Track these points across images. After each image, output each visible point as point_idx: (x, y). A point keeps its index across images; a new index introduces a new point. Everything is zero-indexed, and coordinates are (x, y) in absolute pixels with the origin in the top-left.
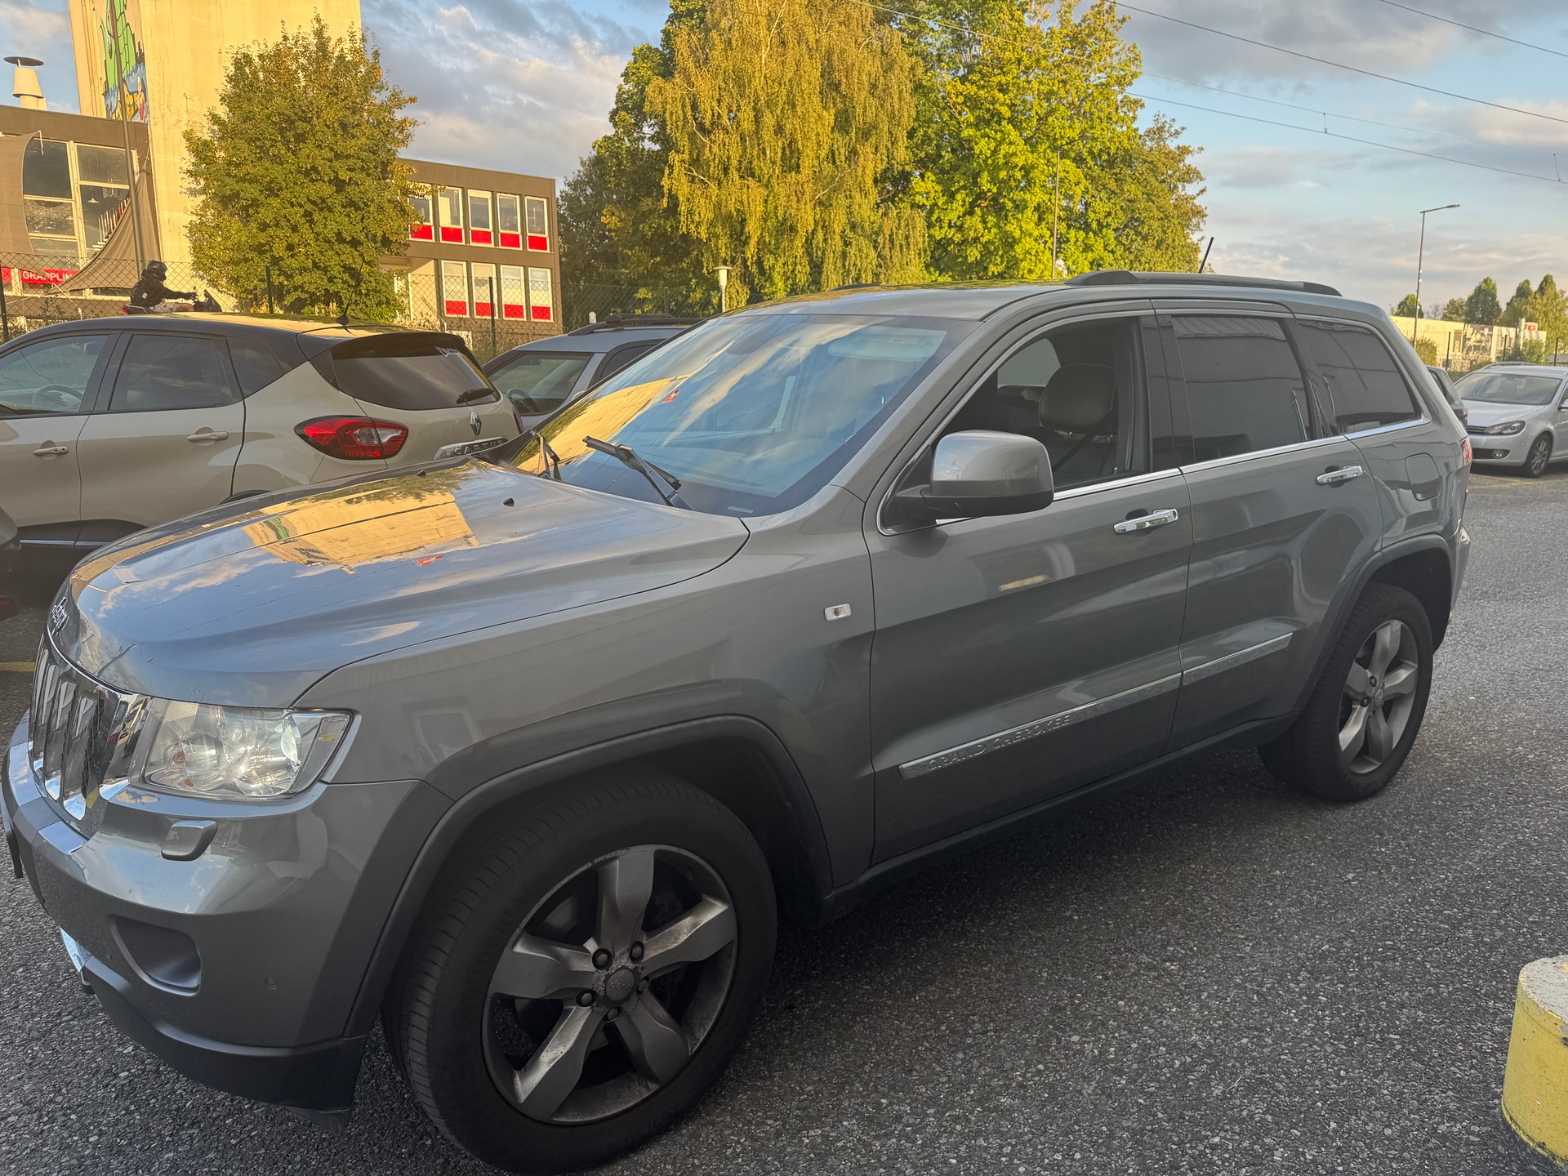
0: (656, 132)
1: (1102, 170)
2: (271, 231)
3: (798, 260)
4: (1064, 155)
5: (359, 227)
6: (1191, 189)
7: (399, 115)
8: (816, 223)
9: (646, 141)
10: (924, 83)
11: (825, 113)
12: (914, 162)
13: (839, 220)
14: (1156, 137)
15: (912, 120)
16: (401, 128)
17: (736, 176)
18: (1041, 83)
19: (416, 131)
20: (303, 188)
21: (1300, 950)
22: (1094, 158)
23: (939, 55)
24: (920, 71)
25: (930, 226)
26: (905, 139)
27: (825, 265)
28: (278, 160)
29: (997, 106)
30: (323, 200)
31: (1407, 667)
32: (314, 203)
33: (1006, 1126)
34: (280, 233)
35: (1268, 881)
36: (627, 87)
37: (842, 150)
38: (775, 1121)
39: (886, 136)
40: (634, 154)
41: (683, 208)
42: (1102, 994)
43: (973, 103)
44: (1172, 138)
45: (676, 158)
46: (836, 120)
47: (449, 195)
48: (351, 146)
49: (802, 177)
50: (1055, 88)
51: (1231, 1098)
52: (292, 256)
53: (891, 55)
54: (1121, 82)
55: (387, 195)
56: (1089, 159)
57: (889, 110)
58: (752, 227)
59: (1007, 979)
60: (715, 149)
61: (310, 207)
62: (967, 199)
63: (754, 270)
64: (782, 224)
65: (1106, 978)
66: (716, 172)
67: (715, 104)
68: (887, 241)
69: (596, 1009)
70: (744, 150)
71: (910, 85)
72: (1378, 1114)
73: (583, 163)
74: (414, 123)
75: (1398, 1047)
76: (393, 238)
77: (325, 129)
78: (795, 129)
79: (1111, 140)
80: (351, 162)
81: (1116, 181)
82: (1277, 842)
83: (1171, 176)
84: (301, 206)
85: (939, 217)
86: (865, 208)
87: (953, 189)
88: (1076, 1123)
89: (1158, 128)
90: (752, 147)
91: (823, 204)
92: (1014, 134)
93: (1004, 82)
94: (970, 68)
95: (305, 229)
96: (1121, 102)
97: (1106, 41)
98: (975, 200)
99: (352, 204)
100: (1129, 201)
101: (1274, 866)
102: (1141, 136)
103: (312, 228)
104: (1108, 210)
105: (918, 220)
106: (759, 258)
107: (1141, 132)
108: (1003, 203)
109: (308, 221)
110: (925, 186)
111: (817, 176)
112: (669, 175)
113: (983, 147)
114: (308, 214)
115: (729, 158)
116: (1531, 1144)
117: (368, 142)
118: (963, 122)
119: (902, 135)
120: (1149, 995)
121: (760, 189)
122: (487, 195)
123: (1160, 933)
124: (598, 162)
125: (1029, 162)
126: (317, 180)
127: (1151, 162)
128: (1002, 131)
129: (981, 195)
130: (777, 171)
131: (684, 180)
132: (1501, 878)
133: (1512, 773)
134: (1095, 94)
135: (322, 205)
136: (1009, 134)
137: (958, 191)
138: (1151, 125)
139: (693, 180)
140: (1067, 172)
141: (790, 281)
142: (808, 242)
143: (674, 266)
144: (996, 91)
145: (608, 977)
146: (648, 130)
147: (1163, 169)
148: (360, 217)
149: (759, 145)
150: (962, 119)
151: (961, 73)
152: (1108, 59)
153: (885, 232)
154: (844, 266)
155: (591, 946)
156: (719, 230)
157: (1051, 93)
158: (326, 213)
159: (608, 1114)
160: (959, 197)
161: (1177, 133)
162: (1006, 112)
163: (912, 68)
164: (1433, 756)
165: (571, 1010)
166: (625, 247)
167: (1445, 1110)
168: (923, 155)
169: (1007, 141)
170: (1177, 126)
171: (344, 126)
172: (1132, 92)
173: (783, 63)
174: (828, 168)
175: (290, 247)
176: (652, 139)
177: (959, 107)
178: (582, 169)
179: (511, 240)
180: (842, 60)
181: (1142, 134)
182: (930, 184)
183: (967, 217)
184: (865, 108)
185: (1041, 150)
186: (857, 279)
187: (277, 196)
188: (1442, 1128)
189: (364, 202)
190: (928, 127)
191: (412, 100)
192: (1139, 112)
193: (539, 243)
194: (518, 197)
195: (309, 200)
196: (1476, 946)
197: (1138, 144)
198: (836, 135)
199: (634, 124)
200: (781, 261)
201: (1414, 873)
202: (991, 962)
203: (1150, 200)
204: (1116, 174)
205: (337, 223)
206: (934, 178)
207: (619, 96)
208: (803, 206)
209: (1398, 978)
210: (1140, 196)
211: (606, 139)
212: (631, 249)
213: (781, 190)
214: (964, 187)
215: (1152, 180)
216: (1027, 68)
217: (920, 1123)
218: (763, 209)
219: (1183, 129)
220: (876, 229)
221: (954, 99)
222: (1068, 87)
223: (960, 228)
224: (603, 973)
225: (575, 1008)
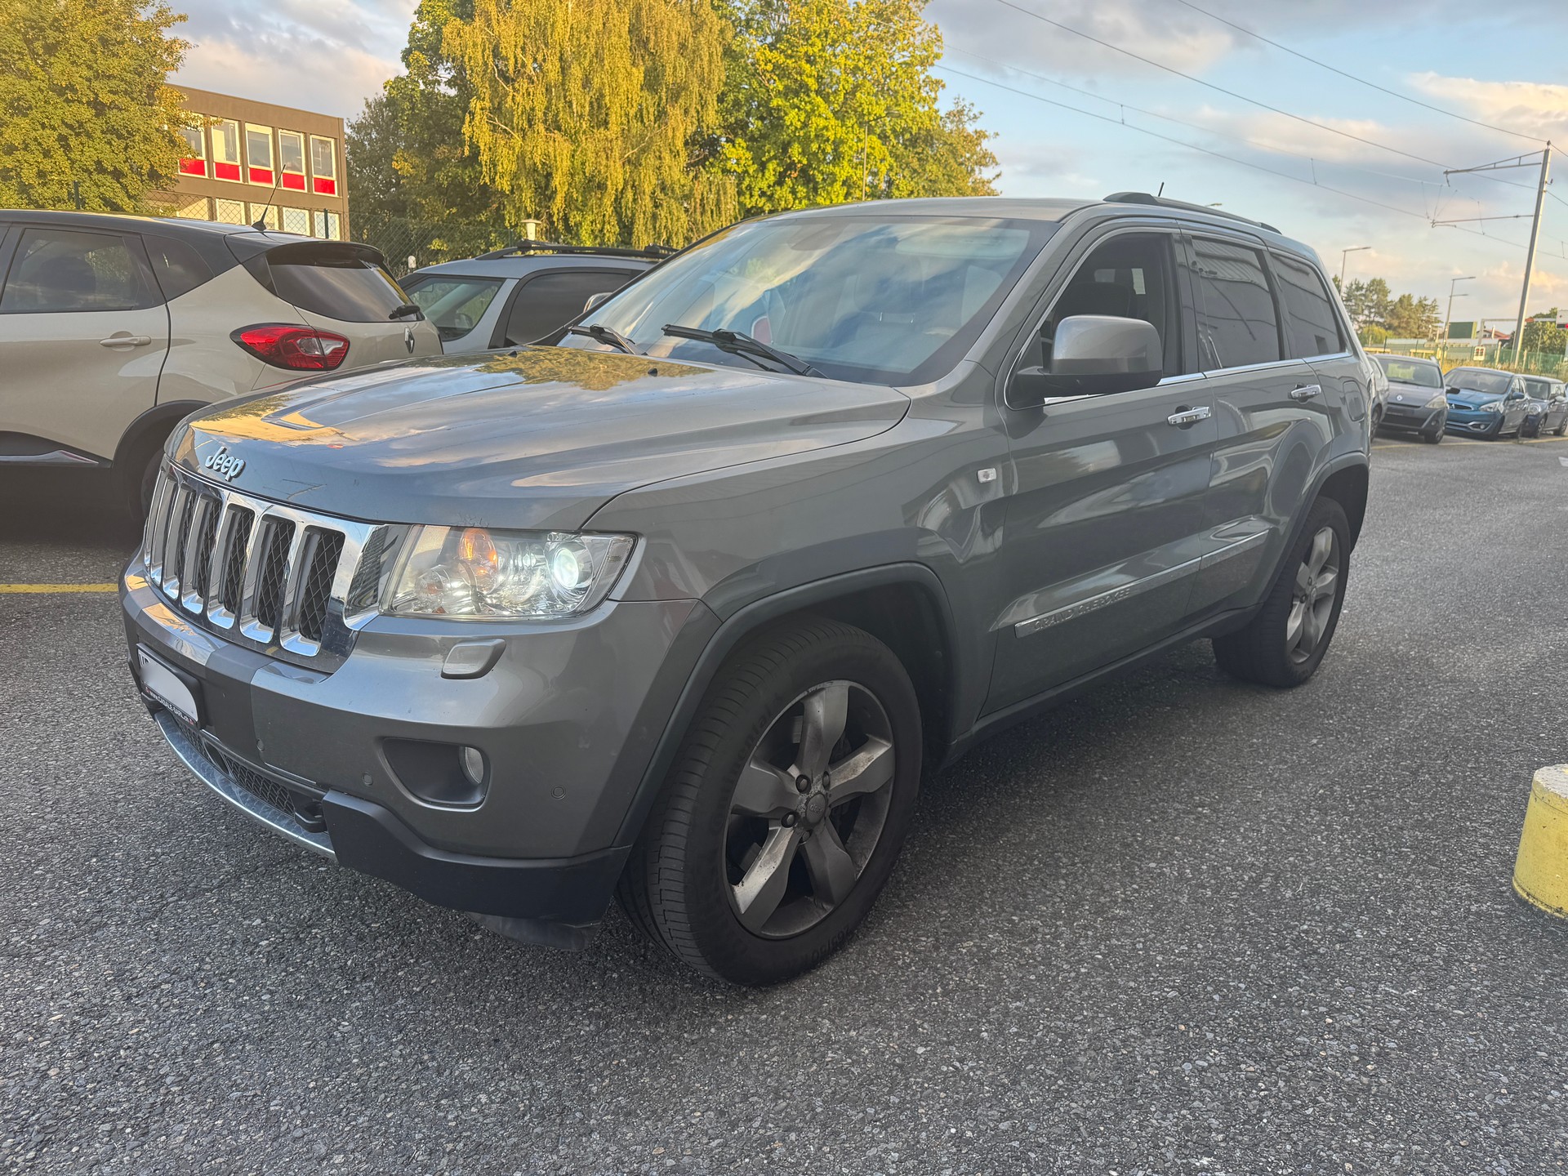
0: (453, 76)
1: (906, 148)
2: (18, 155)
3: (607, 218)
4: (871, 131)
5: (122, 157)
6: (987, 173)
7: (167, 35)
8: (626, 183)
9: (442, 85)
10: (734, 47)
11: (634, 70)
12: (724, 127)
13: (649, 183)
14: (956, 119)
15: (722, 84)
16: (170, 50)
17: (541, 127)
18: (847, 57)
19: (188, 55)
20: (56, 108)
21: (1302, 794)
22: (897, 137)
23: (748, 21)
24: (729, 35)
25: (740, 193)
26: (715, 103)
27: (636, 226)
28: (26, 75)
29: (804, 77)
30: (81, 125)
31: (1332, 572)
32: (70, 127)
33: (1130, 930)
34: (29, 157)
35: (1250, 747)
36: (421, 26)
37: (651, 110)
38: (928, 938)
39: (695, 98)
40: (428, 97)
41: (484, 158)
42: (1157, 833)
43: (781, 71)
44: (971, 122)
45: (478, 104)
46: (645, 77)
47: (226, 129)
48: (114, 65)
49: (611, 134)
50: (860, 65)
51: (1301, 898)
52: (44, 184)
53: (701, 16)
54: (923, 63)
55: (155, 123)
56: (892, 137)
57: (699, 72)
58: (558, 180)
59: (1071, 825)
60: (518, 98)
61: (65, 131)
62: (778, 169)
63: (560, 227)
64: (590, 181)
65: (1154, 821)
66: (521, 122)
67: (519, 50)
68: (698, 205)
69: (797, 830)
70: (550, 102)
71: (720, 49)
72: (1421, 902)
73: (368, 106)
74: (186, 45)
75: (1413, 857)
76: (163, 172)
77: (82, 43)
78: (603, 84)
79: (913, 120)
80: (113, 83)
81: (919, 160)
82: (1243, 719)
83: (969, 159)
84: (54, 129)
85: (749, 185)
86: (675, 170)
87: (764, 159)
88: (1186, 923)
89: (958, 111)
90: (558, 98)
91: (634, 163)
92: (823, 107)
93: (810, 52)
94: (778, 36)
95: (59, 155)
96: (924, 81)
97: (910, 20)
98: (785, 171)
99: (113, 131)
100: (931, 181)
101: (1251, 735)
102: (941, 118)
103: (66, 155)
104: (910, 189)
105: (728, 186)
106: (565, 215)
107: (942, 114)
108: (814, 175)
109: (62, 146)
110: (736, 154)
111: (625, 134)
112: (470, 122)
113: (793, 118)
114: (62, 139)
115: (533, 109)
116: (1549, 911)
117: (132, 62)
118: (772, 90)
119: (712, 99)
120: (1197, 831)
121: (567, 144)
122: (268, 131)
123: (1182, 787)
124: (391, 102)
125: (838, 136)
126: (73, 101)
127: (951, 144)
128: (810, 103)
129: (791, 166)
130: (584, 126)
131: (486, 127)
132: (1433, 739)
133: (1403, 664)
134: (900, 73)
135: (79, 129)
136: (818, 107)
137: (770, 160)
138: (952, 108)
139: (494, 129)
140: (874, 148)
141: (598, 240)
142: (617, 201)
143: (471, 218)
144: (804, 62)
145: (808, 799)
146: (444, 74)
147: (962, 151)
148: (123, 145)
149: (565, 97)
150: (771, 87)
151: (769, 40)
152: (912, 39)
153: (696, 196)
154: (655, 228)
155: (794, 771)
156: (522, 182)
157: (857, 68)
158: (84, 139)
159: (798, 931)
160: (771, 166)
161: (975, 117)
162: (812, 84)
163: (722, 31)
164: (1336, 654)
165: (776, 831)
166: (418, 195)
167: (1469, 896)
168: (732, 120)
169: (817, 113)
170: (975, 111)
171: (104, 42)
172: (933, 73)
173: (590, 14)
174: (636, 126)
175: (41, 174)
176: (449, 83)
177: (768, 75)
178: (367, 110)
179: (294, 181)
180: (651, 18)
181: (943, 115)
182: (741, 152)
183: (778, 188)
184: (675, 67)
185: (850, 125)
186: (668, 242)
187: (26, 115)
188: (1474, 908)
189: (127, 131)
190: (739, 92)
191: (182, 18)
192: (941, 93)
193: (327, 186)
194: (302, 135)
195: (63, 122)
196: (1437, 786)
197: (939, 125)
198: (645, 93)
199: (429, 66)
200: (590, 218)
201: (1363, 737)
202: (1051, 813)
203: (949, 181)
204: (919, 154)
205: (96, 150)
206: (744, 144)
207: (412, 35)
208: (612, 163)
209: (1388, 810)
210: (941, 177)
211: (398, 79)
212: (425, 197)
213: (589, 146)
214: (775, 157)
215: (952, 161)
216: (834, 41)
217: (1055, 932)
218: (569, 163)
219: (981, 113)
220: (686, 192)
221: (763, 66)
222: (873, 63)
223: (770, 198)
224: (804, 797)
225: (780, 829)
